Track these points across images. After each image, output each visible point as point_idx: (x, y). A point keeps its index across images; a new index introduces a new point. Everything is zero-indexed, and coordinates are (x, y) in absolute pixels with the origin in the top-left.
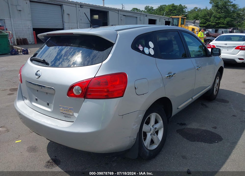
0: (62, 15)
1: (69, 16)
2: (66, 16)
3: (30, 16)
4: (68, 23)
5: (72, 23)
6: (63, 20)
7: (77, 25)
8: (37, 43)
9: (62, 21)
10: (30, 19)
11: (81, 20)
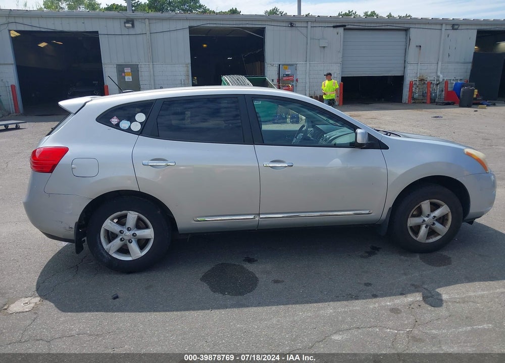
0: (406, 49)
1: (420, 49)
2: (412, 50)
3: (340, 55)
4: (416, 65)
5: (423, 65)
6: (405, 58)
7: (436, 67)
8: (342, 103)
9: (404, 61)
10: (340, 60)
11: (449, 55)
